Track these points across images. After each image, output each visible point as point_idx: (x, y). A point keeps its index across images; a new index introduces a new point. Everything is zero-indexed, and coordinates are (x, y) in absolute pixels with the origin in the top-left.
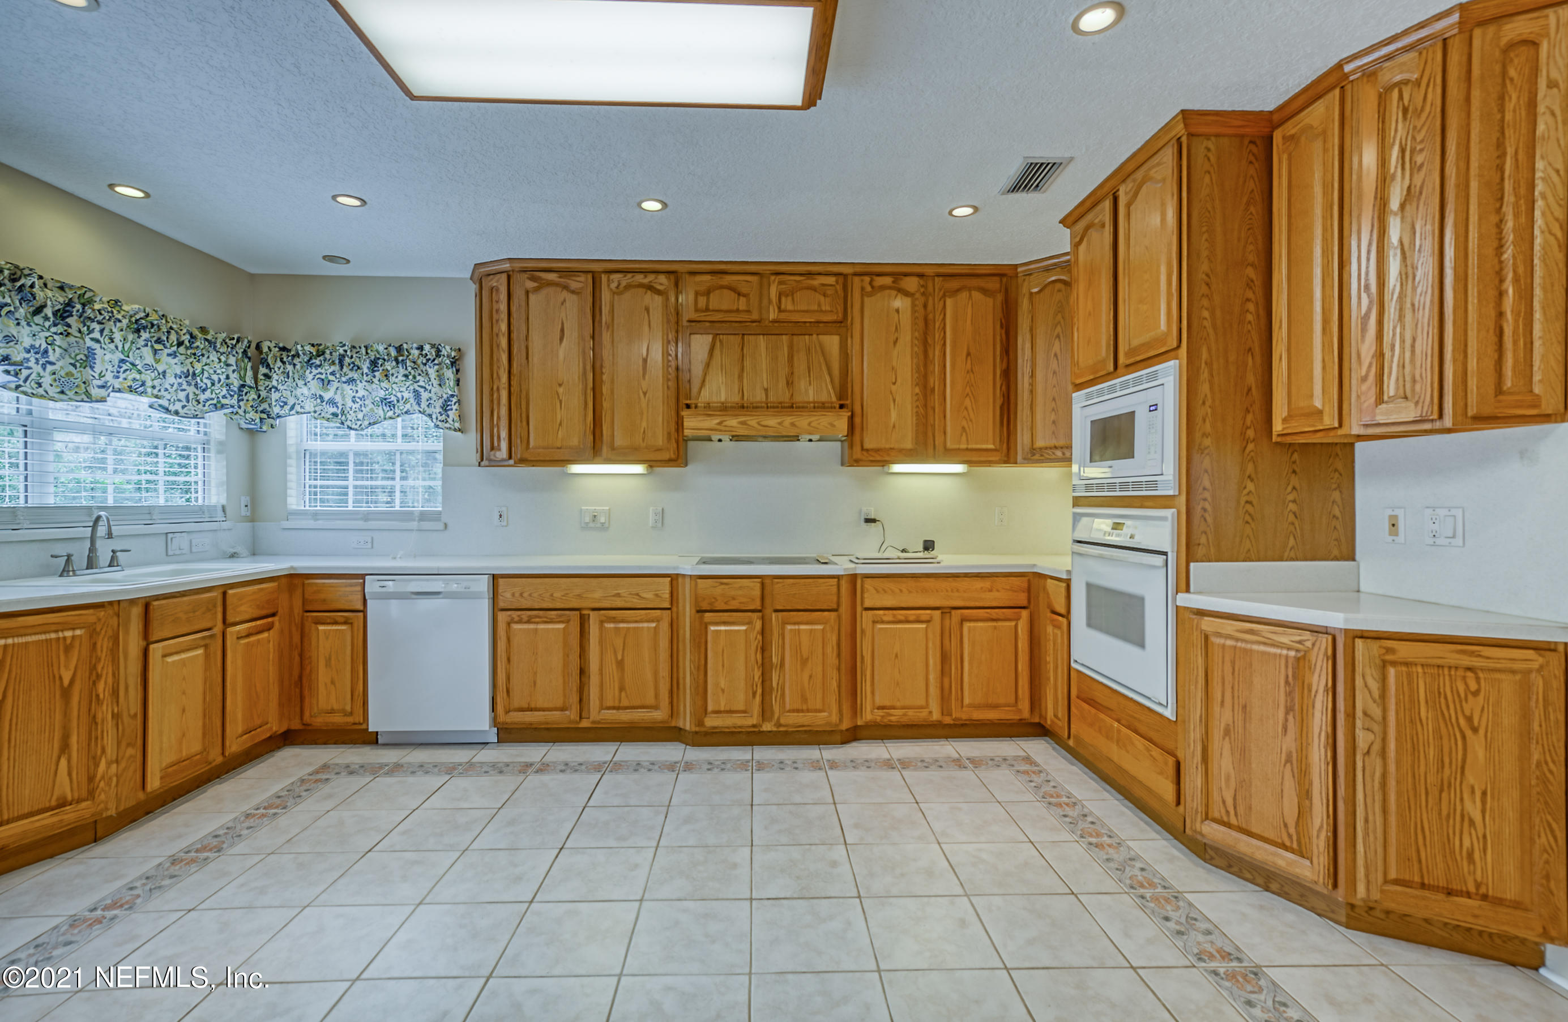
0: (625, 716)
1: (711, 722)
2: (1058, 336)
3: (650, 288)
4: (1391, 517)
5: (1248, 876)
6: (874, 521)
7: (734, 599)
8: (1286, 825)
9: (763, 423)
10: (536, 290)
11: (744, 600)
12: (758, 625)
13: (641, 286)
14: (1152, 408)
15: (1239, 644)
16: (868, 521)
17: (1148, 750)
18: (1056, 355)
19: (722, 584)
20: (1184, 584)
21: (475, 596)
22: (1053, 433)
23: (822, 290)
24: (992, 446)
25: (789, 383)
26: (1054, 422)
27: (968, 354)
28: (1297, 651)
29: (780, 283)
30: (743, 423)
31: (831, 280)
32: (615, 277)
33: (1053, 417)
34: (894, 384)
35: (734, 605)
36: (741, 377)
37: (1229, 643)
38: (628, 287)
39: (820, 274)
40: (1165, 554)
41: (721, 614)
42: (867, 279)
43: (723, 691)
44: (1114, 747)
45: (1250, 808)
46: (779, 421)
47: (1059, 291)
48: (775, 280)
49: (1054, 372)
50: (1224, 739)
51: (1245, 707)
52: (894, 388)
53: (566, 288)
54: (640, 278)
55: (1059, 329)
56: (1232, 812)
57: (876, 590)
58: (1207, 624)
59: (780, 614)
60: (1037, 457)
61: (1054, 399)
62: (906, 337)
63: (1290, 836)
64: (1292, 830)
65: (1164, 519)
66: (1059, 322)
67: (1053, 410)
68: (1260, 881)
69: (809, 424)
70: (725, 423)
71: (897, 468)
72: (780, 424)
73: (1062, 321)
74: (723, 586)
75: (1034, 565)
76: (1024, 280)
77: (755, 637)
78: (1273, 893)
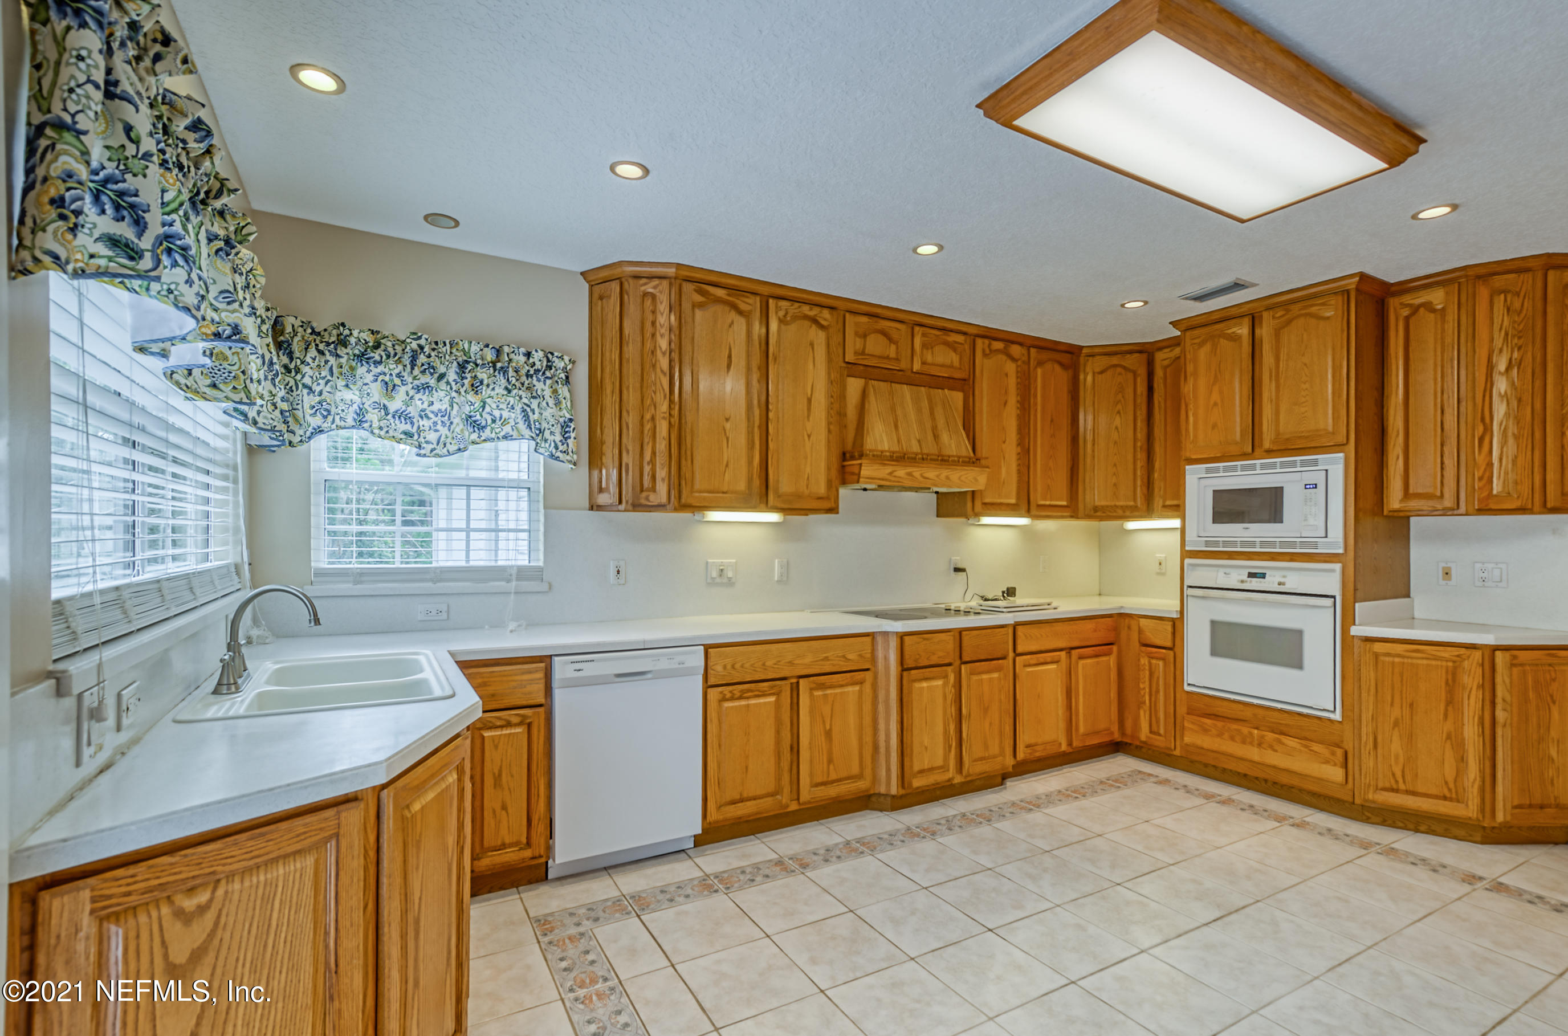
0: (832, 791)
1: (917, 783)
2: (1119, 412)
3: (814, 321)
4: (1444, 568)
5: (1401, 825)
6: (963, 570)
7: (934, 654)
8: (1446, 783)
9: (926, 475)
10: (701, 306)
11: (941, 654)
12: (952, 677)
13: (806, 317)
14: (1308, 487)
15: (1406, 660)
16: (957, 570)
17: (1306, 746)
18: (1117, 428)
19: (925, 639)
20: (1348, 618)
21: (688, 672)
22: (1115, 494)
23: (952, 346)
24: (1064, 503)
25: (936, 437)
26: (1115, 485)
27: (1052, 421)
28: (1454, 662)
29: (924, 335)
30: (910, 474)
31: (960, 338)
32: (784, 304)
33: (1114, 480)
34: (1004, 442)
35: (934, 660)
36: (896, 427)
37: (1397, 660)
38: (795, 318)
39: (951, 331)
40: (1334, 597)
41: (924, 670)
42: (987, 341)
43: (926, 748)
44: (1256, 750)
45: (1417, 775)
46: (937, 473)
47: (1120, 374)
48: (918, 332)
49: (1116, 443)
50: (1393, 729)
51: (1411, 705)
52: (1004, 446)
53: (734, 307)
54: (806, 309)
55: (1119, 407)
56: (1401, 780)
58: (1378, 647)
59: (969, 665)
60: (1099, 514)
61: (1115, 465)
62: (1013, 400)
63: (1450, 790)
64: (1452, 785)
65: (1333, 571)
66: (1120, 401)
67: (1114, 474)
68: (1412, 826)
69: (959, 478)
70: (896, 474)
71: (986, 520)
72: (938, 476)
73: (1122, 399)
74: (925, 642)
75: (1122, 607)
76: (1088, 360)
77: (950, 691)
78: (1422, 832)
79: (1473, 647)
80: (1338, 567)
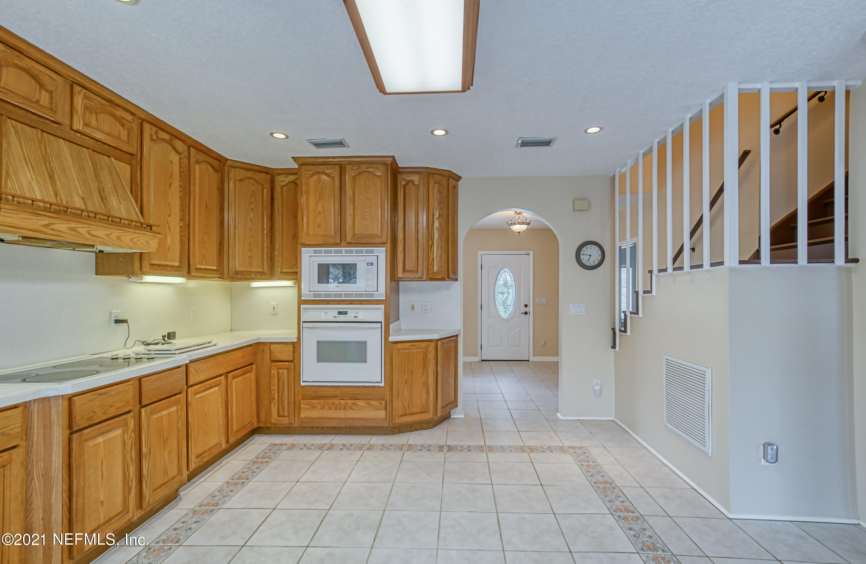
2: (252, 209)
4: (412, 305)
5: (406, 430)
6: (125, 321)
7: (111, 406)
8: (423, 405)
9: (93, 232)
11: (119, 405)
12: (132, 424)
14: (369, 264)
15: (409, 351)
16: (117, 321)
17: (368, 403)
18: (251, 219)
19: (100, 394)
20: (387, 333)
22: (250, 263)
23: (121, 121)
24: (215, 268)
25: (103, 198)
26: (250, 257)
27: (206, 207)
28: (425, 348)
29: (85, 97)
31: (129, 117)
33: (249, 254)
34: (169, 216)
35: (112, 412)
37: (406, 351)
39: (118, 106)
40: (381, 322)
41: (99, 426)
42: (154, 129)
44: (342, 412)
45: (413, 405)
47: (253, 184)
48: (80, 92)
49: (250, 229)
50: (405, 385)
51: (411, 372)
52: (169, 219)
55: (253, 206)
56: (407, 409)
57: (196, 370)
58: (400, 345)
59: (146, 408)
60: (239, 276)
61: (250, 244)
62: (176, 184)
63: (424, 408)
64: (425, 406)
65: (381, 309)
66: (253, 202)
67: (250, 250)
68: (409, 429)
69: (131, 240)
71: (148, 278)
73: (255, 202)
74: (101, 397)
75: (259, 338)
76: (231, 170)
77: (131, 437)
78: (414, 431)
79: (431, 341)
80: (382, 306)
